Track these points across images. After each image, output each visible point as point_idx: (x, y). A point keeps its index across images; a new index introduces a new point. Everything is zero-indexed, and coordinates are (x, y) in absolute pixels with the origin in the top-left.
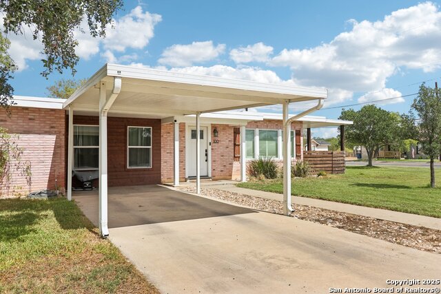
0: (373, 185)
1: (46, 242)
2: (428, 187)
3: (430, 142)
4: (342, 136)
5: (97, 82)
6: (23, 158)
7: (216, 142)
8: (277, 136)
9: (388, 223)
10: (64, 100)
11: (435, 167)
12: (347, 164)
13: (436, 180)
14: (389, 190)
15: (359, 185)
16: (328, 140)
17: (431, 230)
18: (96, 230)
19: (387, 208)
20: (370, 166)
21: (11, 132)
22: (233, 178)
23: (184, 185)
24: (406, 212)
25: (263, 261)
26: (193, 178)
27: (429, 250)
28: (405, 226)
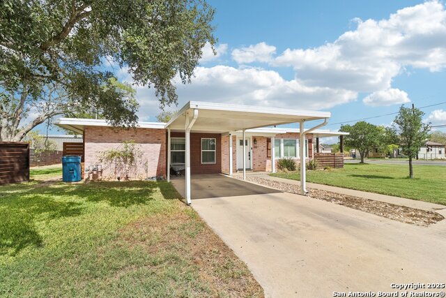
0: (365, 176)
1: (156, 206)
2: (408, 178)
3: (409, 146)
4: (341, 142)
5: (184, 112)
6: (143, 157)
7: (255, 147)
8: (295, 143)
9: (377, 202)
10: (165, 124)
11: (412, 164)
12: (345, 162)
13: (414, 173)
14: (377, 179)
15: (354, 176)
16: (331, 146)
17: (411, 209)
18: (184, 200)
19: (376, 192)
20: (362, 163)
21: (136, 142)
22: (267, 170)
23: (235, 174)
24: (391, 195)
25: (287, 224)
26: (241, 170)
27: (409, 223)
28: (390, 205)
